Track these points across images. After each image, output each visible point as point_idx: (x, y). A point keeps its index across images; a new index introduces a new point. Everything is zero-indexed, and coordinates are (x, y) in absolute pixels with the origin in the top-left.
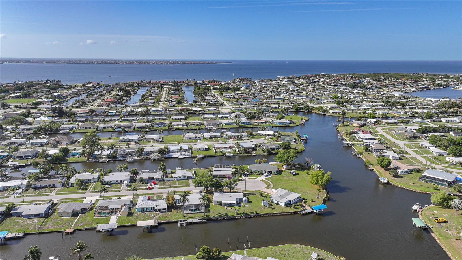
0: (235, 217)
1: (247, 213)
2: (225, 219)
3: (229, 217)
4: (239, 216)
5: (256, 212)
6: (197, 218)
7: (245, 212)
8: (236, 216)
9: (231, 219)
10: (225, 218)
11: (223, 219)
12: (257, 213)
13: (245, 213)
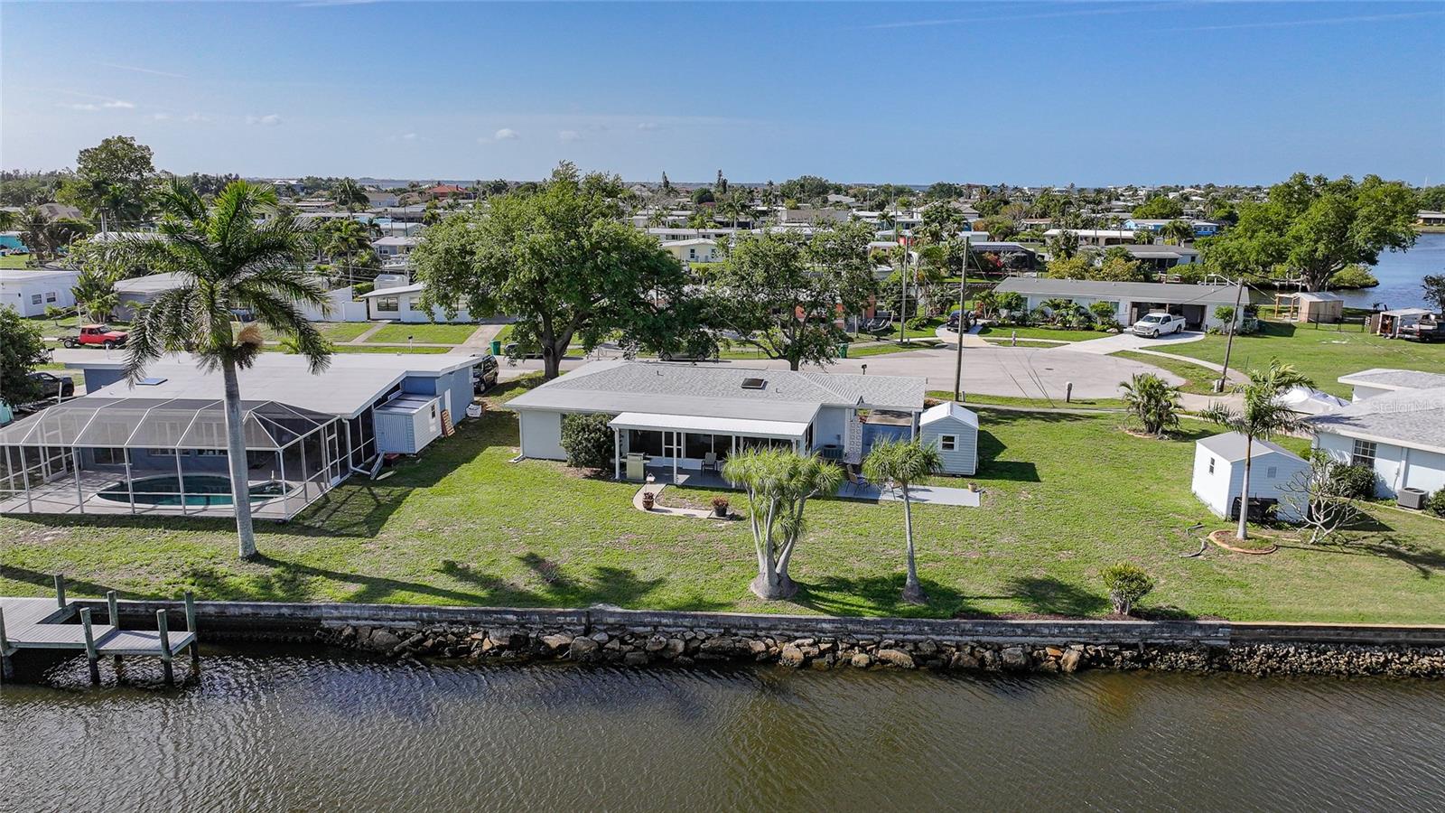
0: (729, 628)
1: (952, 597)
2: (549, 657)
3: (620, 629)
4: (803, 626)
5: (1134, 583)
6: (39, 579)
7: (926, 572)
8: (755, 627)
9: (660, 662)
10: (554, 641)
11: (517, 643)
12: (1147, 602)
13: (927, 591)
